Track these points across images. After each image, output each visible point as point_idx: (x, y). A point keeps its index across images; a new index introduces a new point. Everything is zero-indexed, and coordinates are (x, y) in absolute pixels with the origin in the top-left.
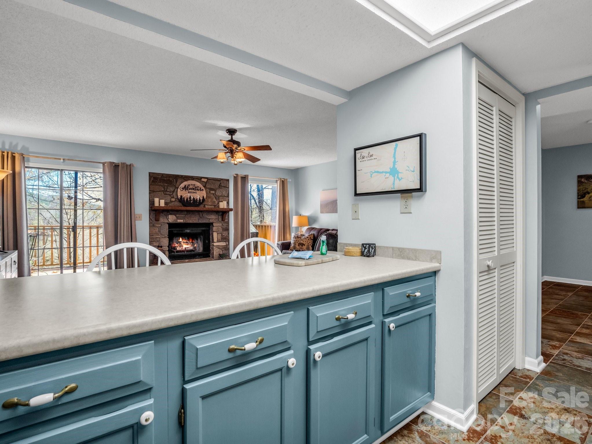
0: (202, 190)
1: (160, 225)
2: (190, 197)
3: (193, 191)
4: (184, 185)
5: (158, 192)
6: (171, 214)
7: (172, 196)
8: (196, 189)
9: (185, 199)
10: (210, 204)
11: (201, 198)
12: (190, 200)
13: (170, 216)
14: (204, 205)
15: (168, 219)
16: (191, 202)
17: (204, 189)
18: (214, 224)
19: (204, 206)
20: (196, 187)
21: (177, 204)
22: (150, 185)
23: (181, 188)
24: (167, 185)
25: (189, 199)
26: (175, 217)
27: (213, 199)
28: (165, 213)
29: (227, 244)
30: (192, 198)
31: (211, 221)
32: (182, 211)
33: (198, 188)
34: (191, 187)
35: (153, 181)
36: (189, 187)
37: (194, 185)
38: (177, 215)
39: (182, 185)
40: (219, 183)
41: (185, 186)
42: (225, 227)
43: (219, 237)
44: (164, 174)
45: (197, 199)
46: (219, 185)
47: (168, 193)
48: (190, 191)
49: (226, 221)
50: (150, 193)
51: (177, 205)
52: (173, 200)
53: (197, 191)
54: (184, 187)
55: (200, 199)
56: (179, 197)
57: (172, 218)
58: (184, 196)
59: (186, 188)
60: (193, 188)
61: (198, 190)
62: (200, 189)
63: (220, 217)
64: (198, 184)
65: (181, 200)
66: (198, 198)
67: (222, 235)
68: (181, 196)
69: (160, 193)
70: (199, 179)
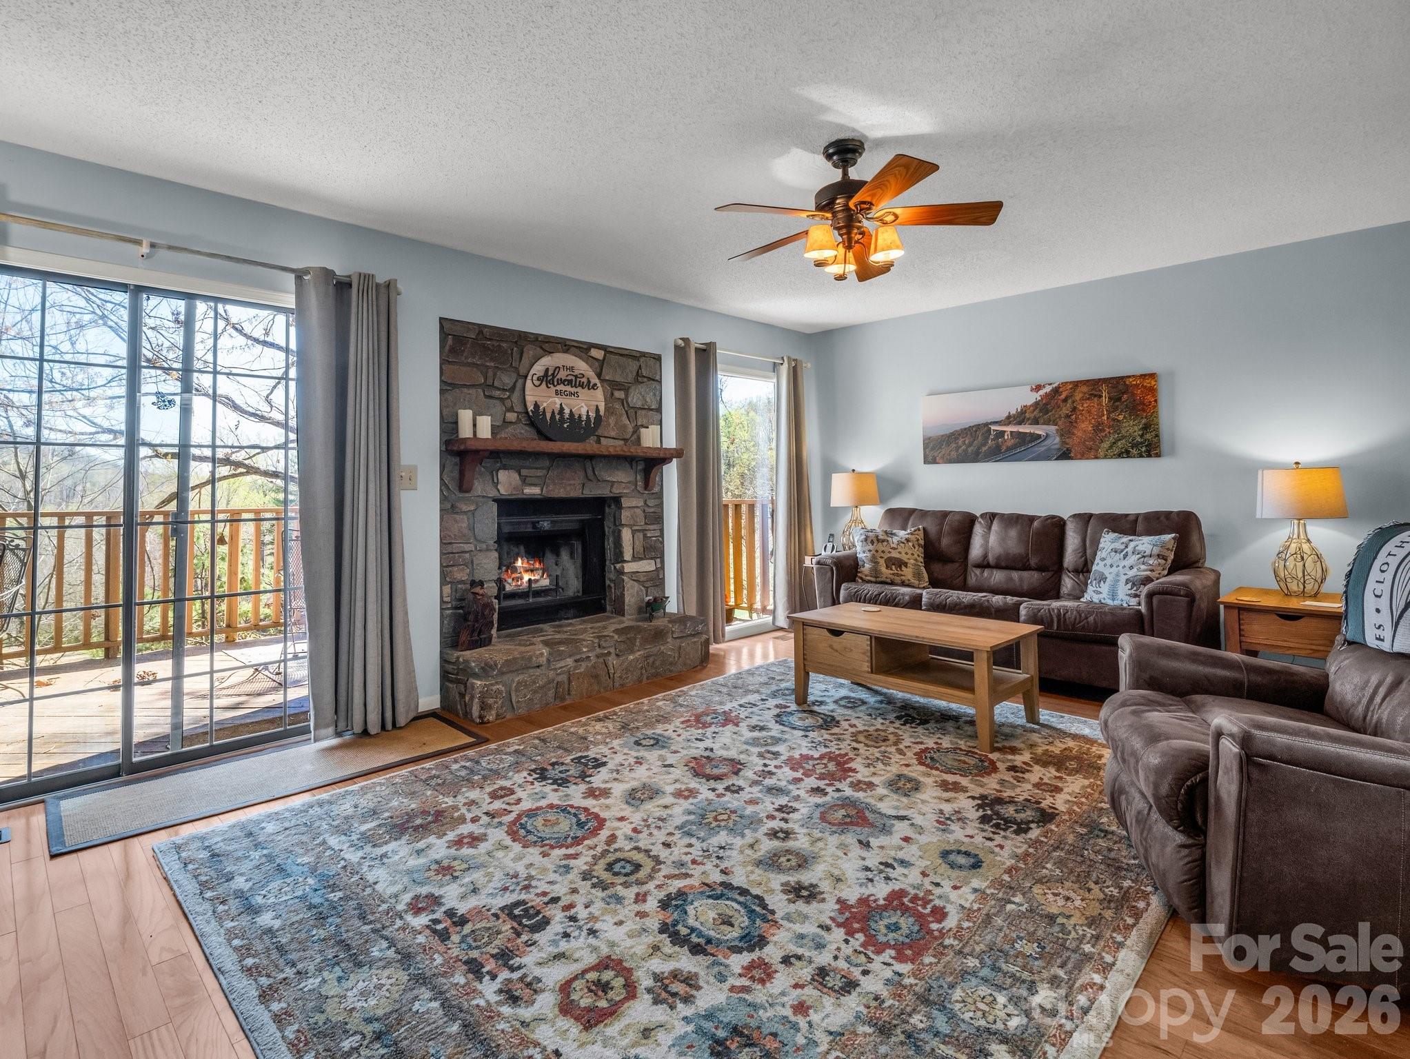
0: (593, 388)
1: (472, 508)
2: (562, 409)
3: (568, 388)
4: (544, 368)
5: (465, 390)
6: (505, 468)
7: (508, 403)
8: (576, 382)
9: (548, 416)
10: (613, 434)
11: (592, 415)
12: (562, 420)
13: (503, 475)
14: (599, 437)
15: (496, 484)
16: (565, 426)
17: (599, 385)
18: (625, 502)
19: (599, 442)
20: (576, 377)
21: (524, 431)
22: (443, 362)
23: (535, 377)
24: (492, 364)
25: (558, 417)
26: (516, 476)
27: (621, 415)
28: (488, 463)
29: (659, 566)
30: (567, 411)
31: (616, 491)
32: (537, 455)
33: (582, 380)
34: (562, 375)
35: (453, 351)
36: (559, 377)
37: (572, 369)
38: (524, 472)
39: (538, 369)
40: (633, 366)
41: (547, 370)
42: (652, 510)
43: (637, 542)
44: (486, 326)
45: (580, 416)
46: (635, 374)
47: (497, 393)
48: (561, 387)
49: (656, 489)
50: (442, 392)
51: (522, 438)
52: (511, 416)
53: (579, 389)
54: (542, 374)
55: (588, 416)
56: (531, 408)
57: (507, 482)
58: (545, 405)
59: (548, 378)
60: (569, 378)
61: (581, 385)
62: (589, 382)
63: (639, 477)
64: (581, 366)
65: (536, 421)
66: (584, 412)
67: (645, 536)
68: (536, 406)
69: (473, 391)
70: (582, 349)
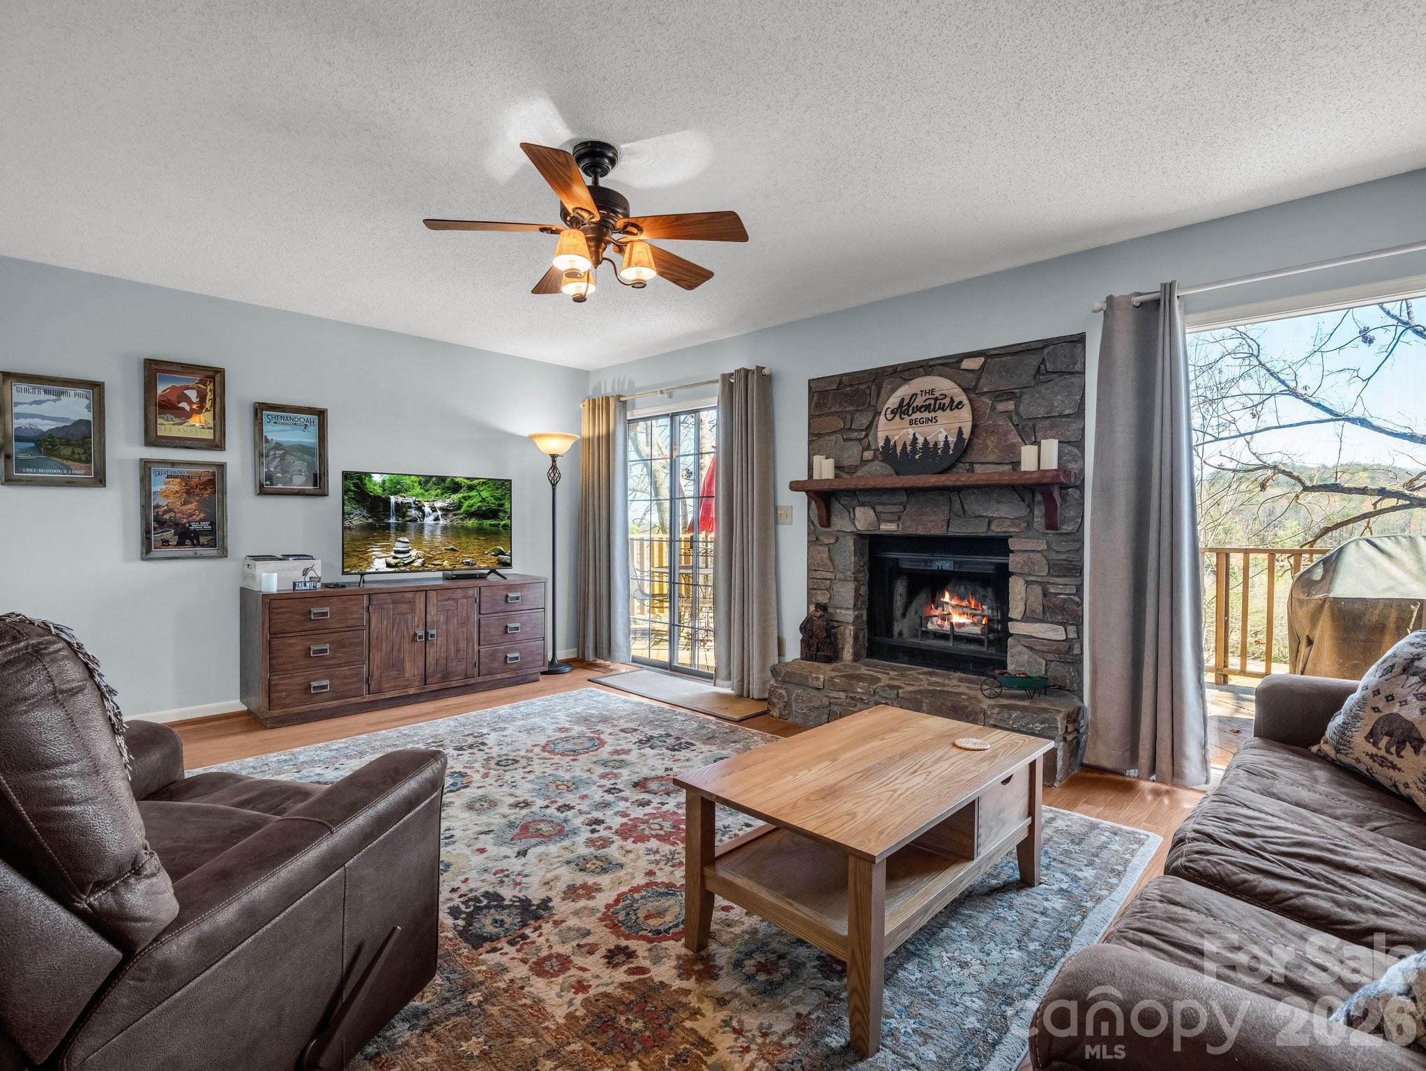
0: (957, 407)
1: (832, 541)
2: (915, 439)
3: (926, 415)
4: (899, 399)
5: (827, 438)
6: (862, 505)
7: (865, 442)
8: (938, 404)
9: (899, 449)
10: (991, 458)
11: (952, 439)
12: (914, 451)
13: (859, 511)
14: (972, 464)
15: (853, 521)
16: (917, 457)
17: (966, 401)
18: (1013, 544)
19: (971, 470)
20: (936, 399)
21: (879, 467)
22: (811, 417)
23: (889, 412)
24: (851, 408)
25: (909, 448)
26: (872, 513)
27: (1006, 433)
28: (845, 501)
29: (1072, 635)
30: (921, 440)
31: (996, 530)
32: (893, 491)
33: (943, 401)
34: (919, 401)
35: (818, 406)
36: (915, 405)
37: (932, 391)
38: (879, 508)
39: (893, 402)
40: (1033, 361)
41: (903, 400)
42: (1063, 557)
43: (1032, 599)
44: (845, 375)
45: (936, 444)
46: (1032, 372)
47: (855, 435)
48: (918, 415)
49: (1067, 528)
50: (810, 442)
51: (878, 473)
52: (868, 455)
53: (939, 413)
54: (896, 406)
55: (946, 442)
56: (881, 443)
57: (863, 519)
58: (897, 438)
59: (903, 409)
60: (927, 403)
61: (942, 408)
62: (952, 401)
63: (1036, 512)
64: (944, 385)
65: (888, 452)
66: (941, 438)
67: (1045, 594)
68: (887, 440)
69: (833, 437)
70: (948, 365)
